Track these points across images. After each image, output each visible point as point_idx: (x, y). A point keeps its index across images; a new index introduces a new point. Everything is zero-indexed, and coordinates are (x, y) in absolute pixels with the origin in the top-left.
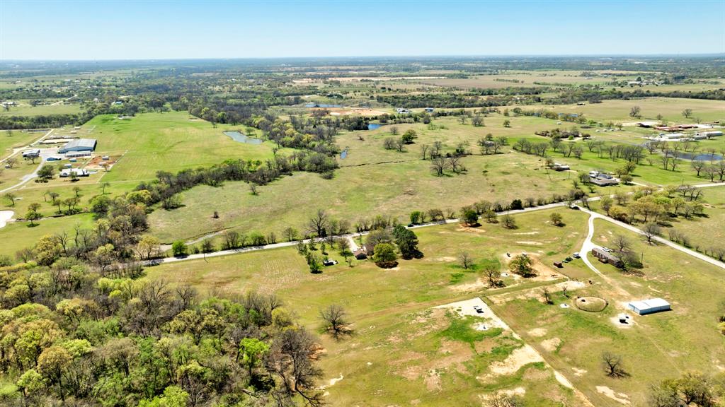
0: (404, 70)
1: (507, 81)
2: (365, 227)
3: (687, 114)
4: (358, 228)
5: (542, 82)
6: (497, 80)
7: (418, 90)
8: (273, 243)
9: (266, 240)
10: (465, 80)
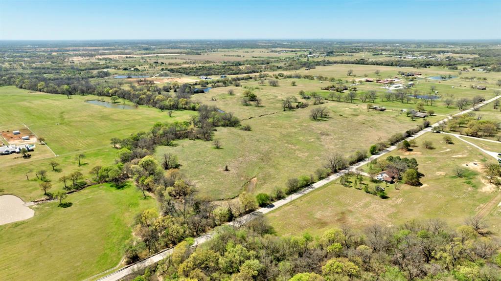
1: (232, 56)
3: (377, 73)
5: (259, 56)
6: (225, 55)
8: (312, 183)
10: (199, 55)
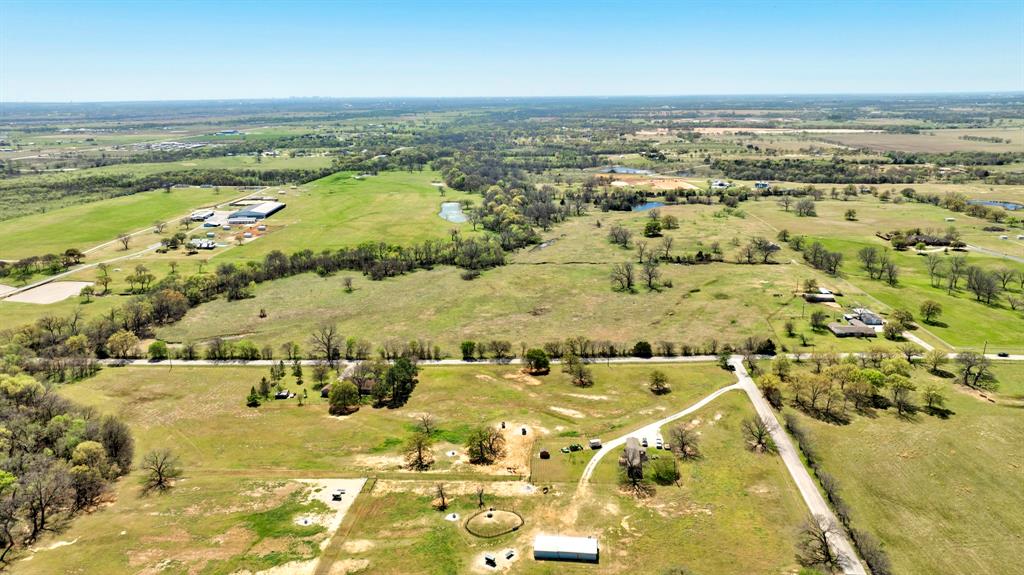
0: (829, 118)
1: (981, 139)
2: (395, 353)
4: (383, 354)
7: (802, 151)
8: (268, 359)
9: (260, 354)
10: (909, 136)
